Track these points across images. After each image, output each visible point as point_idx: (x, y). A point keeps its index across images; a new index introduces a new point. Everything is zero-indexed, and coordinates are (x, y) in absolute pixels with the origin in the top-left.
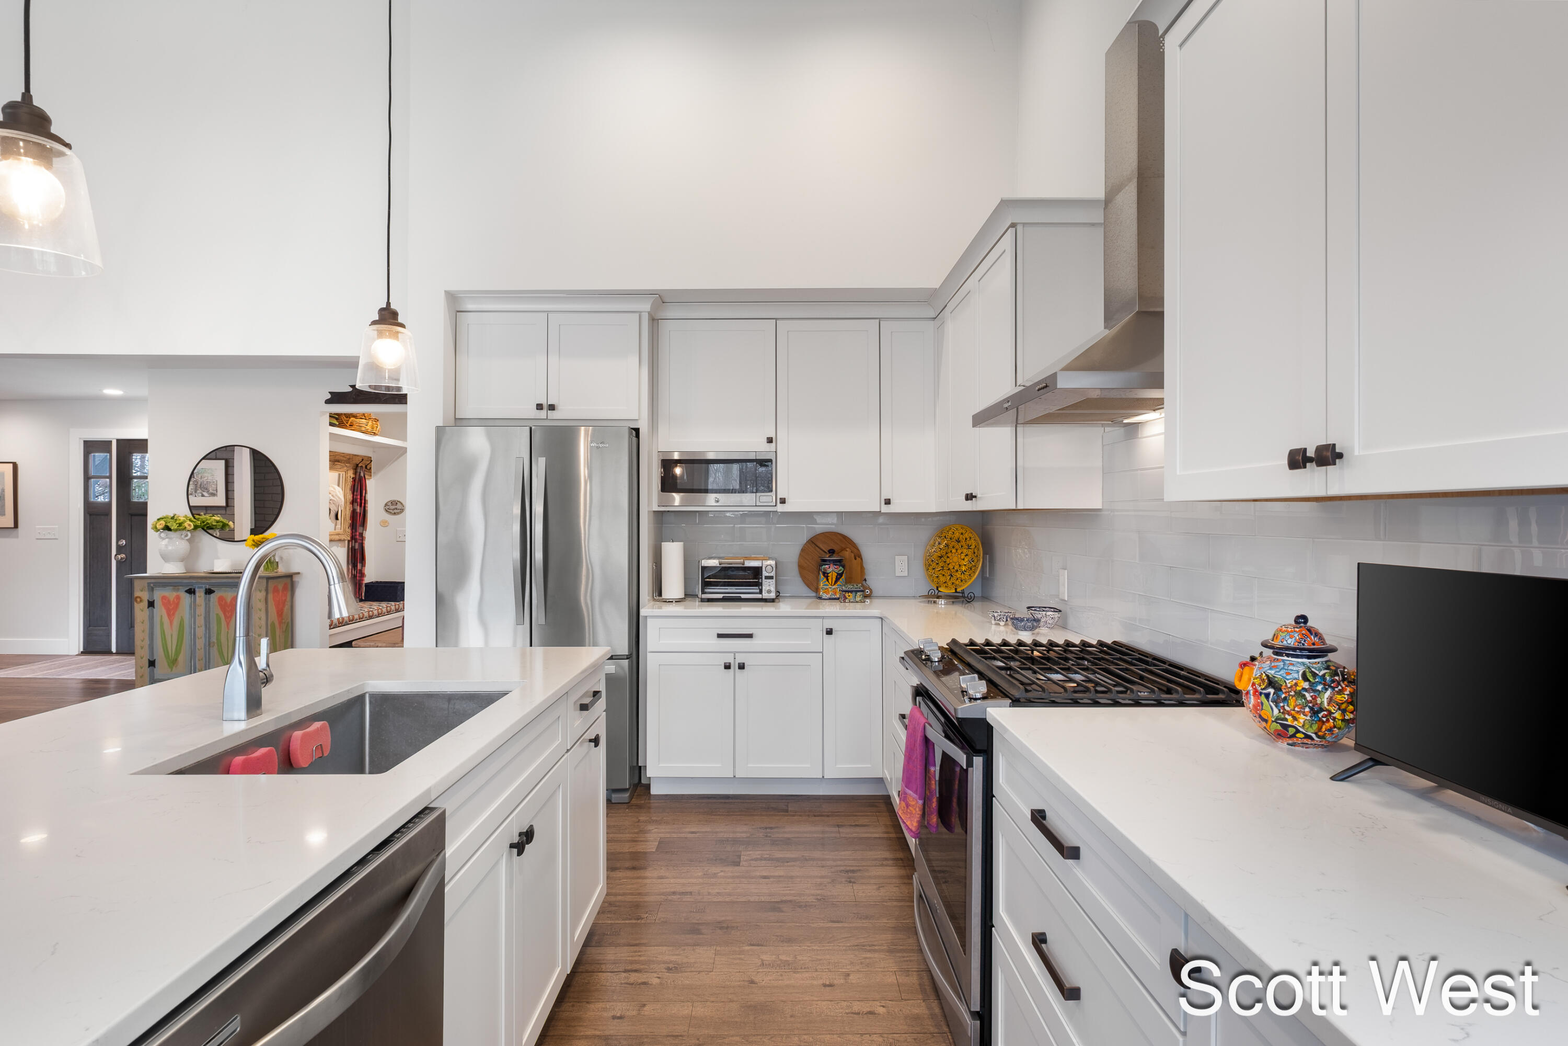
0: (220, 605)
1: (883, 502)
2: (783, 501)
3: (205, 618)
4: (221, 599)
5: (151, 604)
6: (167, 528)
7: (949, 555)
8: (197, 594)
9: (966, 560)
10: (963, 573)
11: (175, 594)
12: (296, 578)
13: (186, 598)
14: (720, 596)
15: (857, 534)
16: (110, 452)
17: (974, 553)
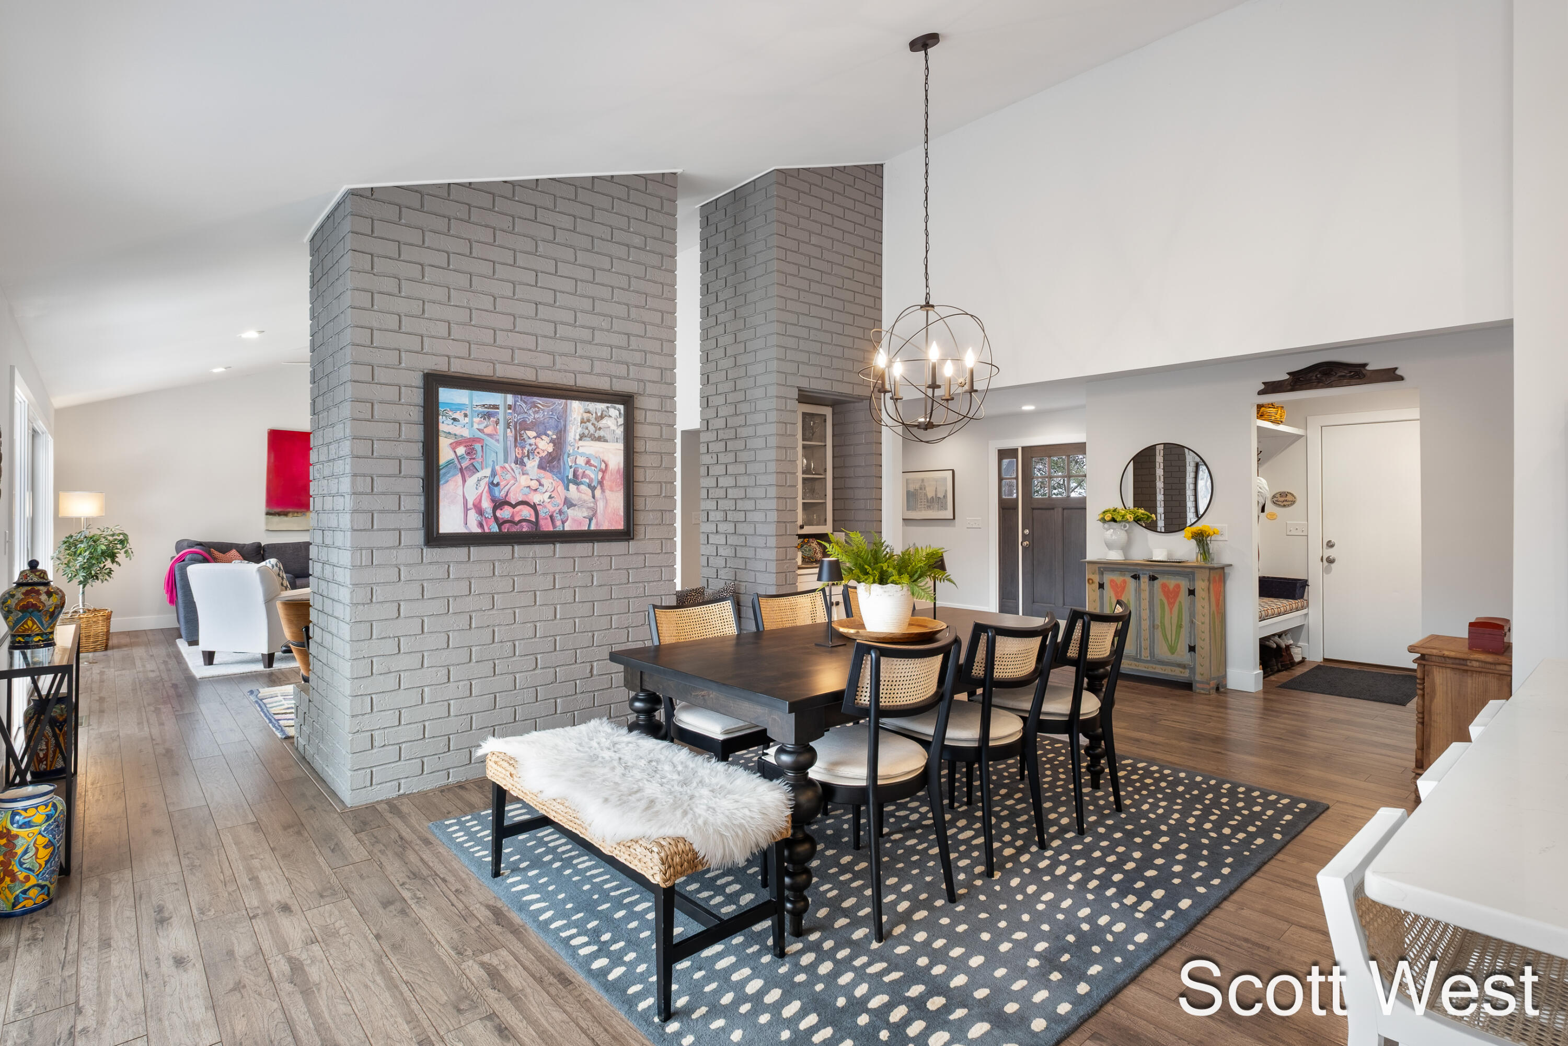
0: (1164, 592)
3: (1149, 602)
4: (1164, 586)
5: (1101, 586)
6: (1114, 520)
8: (1142, 580)
11: (1121, 578)
12: (1227, 570)
13: (1132, 583)
16: (1017, 458)
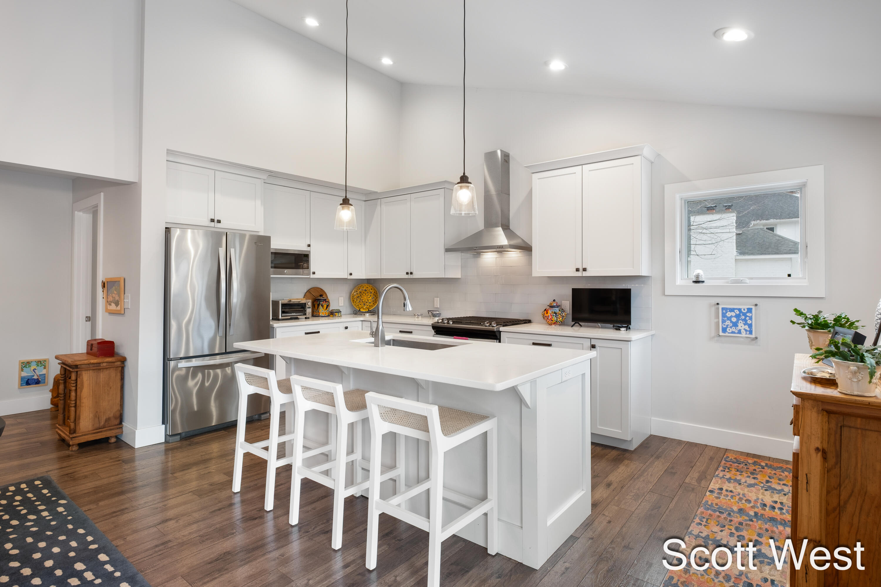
1: (349, 274)
2: (314, 273)
7: (362, 296)
9: (371, 298)
10: (370, 303)
14: (289, 317)
15: (326, 288)
17: (374, 295)
